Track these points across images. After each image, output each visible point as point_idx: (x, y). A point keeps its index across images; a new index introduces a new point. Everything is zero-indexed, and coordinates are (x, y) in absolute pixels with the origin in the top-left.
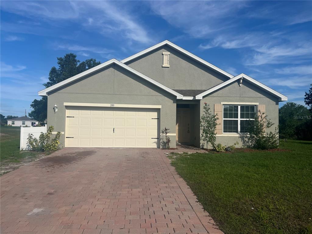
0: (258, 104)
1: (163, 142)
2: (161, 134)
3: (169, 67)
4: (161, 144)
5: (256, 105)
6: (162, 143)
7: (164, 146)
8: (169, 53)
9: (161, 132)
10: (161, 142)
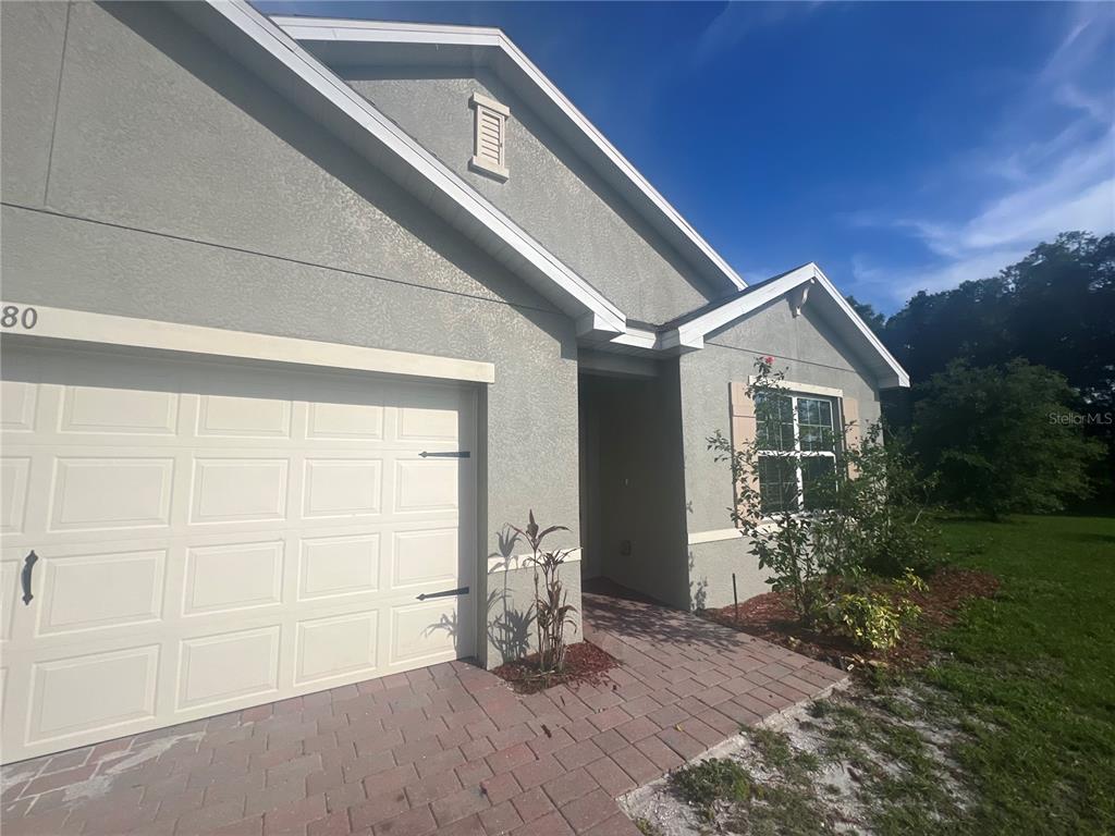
0: (841, 396)
1: (508, 614)
2: (492, 563)
3: (501, 179)
4: (496, 632)
5: (834, 399)
6: (502, 626)
7: (511, 645)
8: (506, 110)
9: (493, 545)
10: (491, 618)
